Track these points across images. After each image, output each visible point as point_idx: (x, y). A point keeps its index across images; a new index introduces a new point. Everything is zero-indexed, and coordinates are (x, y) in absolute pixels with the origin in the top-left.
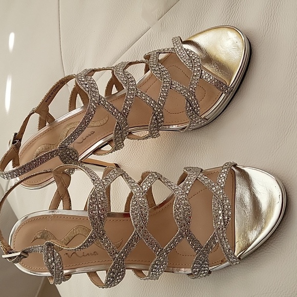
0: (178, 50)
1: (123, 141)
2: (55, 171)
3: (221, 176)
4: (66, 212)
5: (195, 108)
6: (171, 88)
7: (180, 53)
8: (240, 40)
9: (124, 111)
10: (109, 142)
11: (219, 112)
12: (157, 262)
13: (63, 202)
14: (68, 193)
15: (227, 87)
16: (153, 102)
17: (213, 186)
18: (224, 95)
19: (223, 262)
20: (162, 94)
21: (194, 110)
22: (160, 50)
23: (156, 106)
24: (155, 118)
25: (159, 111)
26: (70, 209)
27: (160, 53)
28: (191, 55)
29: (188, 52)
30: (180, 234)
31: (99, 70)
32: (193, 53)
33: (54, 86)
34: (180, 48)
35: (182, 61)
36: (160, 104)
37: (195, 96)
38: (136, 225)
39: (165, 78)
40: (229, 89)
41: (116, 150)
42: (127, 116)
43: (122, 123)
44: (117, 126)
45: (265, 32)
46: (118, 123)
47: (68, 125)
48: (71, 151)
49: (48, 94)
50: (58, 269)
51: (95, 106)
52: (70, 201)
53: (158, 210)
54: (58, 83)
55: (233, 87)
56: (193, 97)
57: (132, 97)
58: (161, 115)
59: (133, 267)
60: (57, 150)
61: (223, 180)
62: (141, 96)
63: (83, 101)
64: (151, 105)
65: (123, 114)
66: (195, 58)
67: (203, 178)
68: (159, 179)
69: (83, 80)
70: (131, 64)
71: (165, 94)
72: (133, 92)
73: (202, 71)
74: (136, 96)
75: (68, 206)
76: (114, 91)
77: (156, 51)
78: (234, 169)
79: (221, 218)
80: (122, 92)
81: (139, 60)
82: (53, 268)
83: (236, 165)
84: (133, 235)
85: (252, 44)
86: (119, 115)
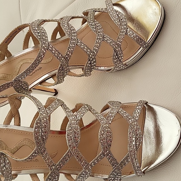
0: (110, 10)
1: (64, 78)
2: (10, 97)
3: (136, 111)
4: (17, 128)
5: (119, 57)
6: (103, 40)
7: (111, 13)
8: (158, 8)
9: (67, 56)
10: (53, 76)
11: (136, 60)
12: (83, 173)
13: (14, 119)
14: (19, 113)
15: (145, 43)
16: (89, 50)
17: (130, 119)
18: (142, 48)
19: (131, 173)
20: (96, 45)
21: (119, 58)
22: (96, 9)
23: (92, 54)
24: (89, 62)
25: (93, 57)
26: (19, 125)
27: (96, 11)
28: (120, 16)
29: (117, 13)
30: (103, 154)
31: (49, 21)
32: (121, 14)
33: (13, 31)
34: (111, 9)
35: (113, 20)
36: (94, 52)
37: (120, 48)
38: (70, 146)
39: (99, 32)
40: (146, 44)
41: (57, 84)
42: (68, 60)
43: (64, 65)
44: (60, 67)
45: (177, 4)
46: (61, 65)
47: (22, 60)
48: (23, 83)
49: (8, 37)
50: (8, 172)
51: (44, 51)
52: (20, 119)
53: (85, 130)
54: (16, 29)
55: (149, 43)
56: (119, 49)
57: (73, 46)
58: (94, 60)
59: (64, 172)
60: (12, 83)
61: (138, 115)
62: (81, 45)
63: (34, 42)
64: (88, 52)
65: (66, 59)
66: (123, 18)
67: (122, 112)
68: (90, 110)
69: (36, 29)
70: (73, 18)
71: (98, 45)
72: (74, 41)
73: (127, 28)
74: (77, 45)
75: (18, 122)
76: (58, 36)
77: (93, 9)
78: (145, 106)
79: (134, 143)
80: (64, 38)
81: (80, 16)
82: (4, 171)
83: (147, 103)
84: (67, 153)
85: (166, 11)
86: (63, 59)
